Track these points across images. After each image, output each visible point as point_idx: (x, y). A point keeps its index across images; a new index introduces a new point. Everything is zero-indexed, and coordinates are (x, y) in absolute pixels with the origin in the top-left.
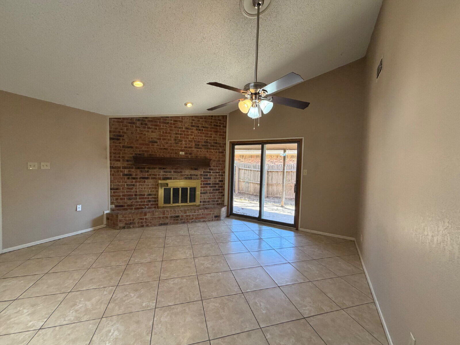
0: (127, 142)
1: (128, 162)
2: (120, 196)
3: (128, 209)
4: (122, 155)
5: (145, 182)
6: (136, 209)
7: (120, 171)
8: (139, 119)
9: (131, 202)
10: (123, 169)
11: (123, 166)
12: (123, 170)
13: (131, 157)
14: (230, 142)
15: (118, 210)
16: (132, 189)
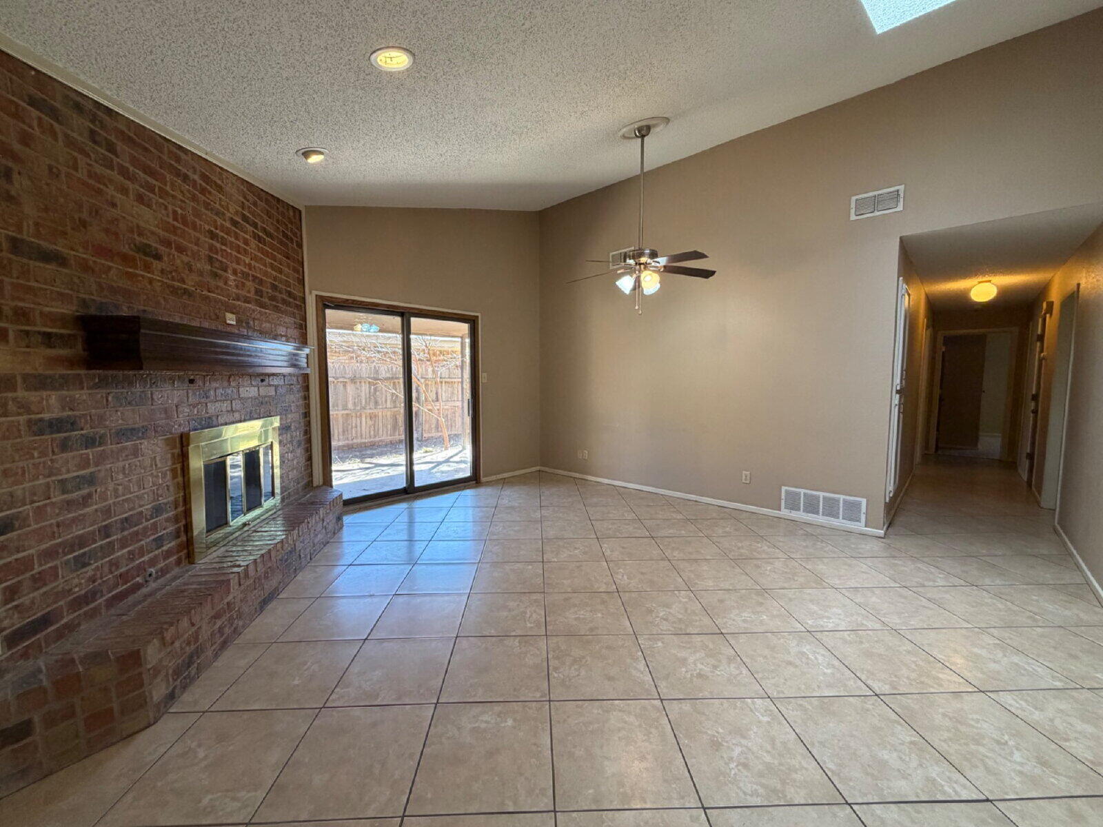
0: (37, 224)
1: (50, 346)
2: (27, 564)
3: (79, 624)
4: (13, 298)
5: (136, 452)
6: (110, 603)
7: (11, 407)
8: (80, 104)
9: (90, 573)
10: (28, 389)
11: (28, 370)
12: (33, 396)
13: (62, 320)
14: (316, 296)
15: (25, 655)
16: (86, 501)
